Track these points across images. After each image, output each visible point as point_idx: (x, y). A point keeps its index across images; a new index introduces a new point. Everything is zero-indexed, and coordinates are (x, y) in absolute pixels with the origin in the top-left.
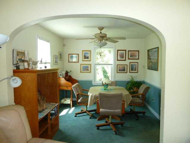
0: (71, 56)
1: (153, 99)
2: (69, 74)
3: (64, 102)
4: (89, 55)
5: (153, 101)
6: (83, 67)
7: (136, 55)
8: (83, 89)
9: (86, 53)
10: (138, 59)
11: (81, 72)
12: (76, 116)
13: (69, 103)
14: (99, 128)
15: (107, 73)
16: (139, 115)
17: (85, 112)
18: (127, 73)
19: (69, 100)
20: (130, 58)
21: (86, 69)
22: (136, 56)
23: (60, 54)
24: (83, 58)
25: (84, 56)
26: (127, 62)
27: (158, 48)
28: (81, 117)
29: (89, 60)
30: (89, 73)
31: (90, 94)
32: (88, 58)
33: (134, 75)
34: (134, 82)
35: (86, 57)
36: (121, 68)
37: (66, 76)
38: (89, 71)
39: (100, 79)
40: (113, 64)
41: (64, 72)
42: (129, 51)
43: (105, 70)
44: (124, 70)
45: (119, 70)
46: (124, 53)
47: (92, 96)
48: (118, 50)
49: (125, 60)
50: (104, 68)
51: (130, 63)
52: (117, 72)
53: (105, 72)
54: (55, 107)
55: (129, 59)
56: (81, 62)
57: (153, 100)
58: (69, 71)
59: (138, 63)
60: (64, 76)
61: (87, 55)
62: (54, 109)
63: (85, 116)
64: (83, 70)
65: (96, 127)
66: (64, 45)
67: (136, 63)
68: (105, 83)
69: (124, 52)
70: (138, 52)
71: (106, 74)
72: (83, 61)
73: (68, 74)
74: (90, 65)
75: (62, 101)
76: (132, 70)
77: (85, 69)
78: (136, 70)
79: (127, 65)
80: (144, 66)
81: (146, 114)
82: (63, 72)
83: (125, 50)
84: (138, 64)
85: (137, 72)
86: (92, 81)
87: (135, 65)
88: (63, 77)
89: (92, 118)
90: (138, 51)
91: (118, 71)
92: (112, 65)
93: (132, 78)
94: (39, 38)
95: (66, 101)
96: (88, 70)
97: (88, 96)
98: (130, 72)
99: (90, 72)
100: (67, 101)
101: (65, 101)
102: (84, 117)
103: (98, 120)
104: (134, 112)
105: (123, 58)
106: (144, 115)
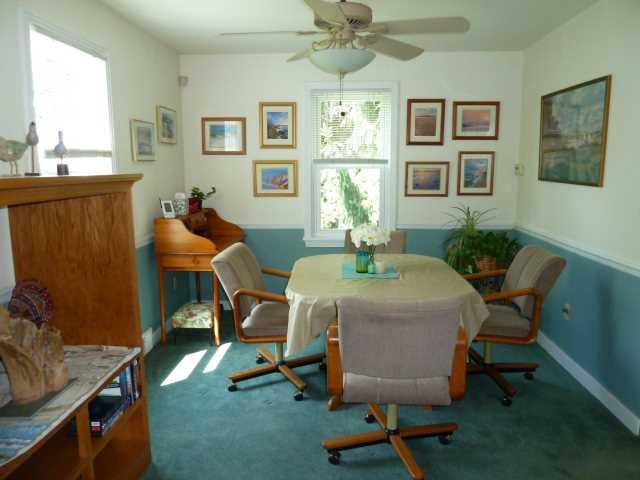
0: (213, 128)
1: (567, 306)
2: (205, 204)
3: (185, 322)
4: (288, 123)
5: (566, 317)
6: (264, 172)
7: (486, 119)
8: (266, 269)
9: (273, 114)
10: (495, 138)
11: (256, 194)
12: (233, 389)
13: (207, 325)
14: (339, 455)
15: (359, 198)
16: (509, 377)
17: (275, 370)
18: (446, 195)
19: (207, 314)
20: (460, 133)
21: (278, 180)
22: (487, 124)
23: (165, 119)
24: (265, 136)
25: (270, 127)
26: (449, 151)
27: (607, 79)
28: (255, 393)
29: (288, 142)
30: (289, 199)
31: (294, 296)
32: (283, 134)
33: (474, 204)
34: (480, 232)
35: (275, 132)
36: (422, 177)
37: (192, 212)
38: (290, 190)
39: (334, 221)
40: (388, 157)
41: (183, 197)
42: (456, 104)
43: (352, 186)
44: (435, 185)
45: (416, 186)
46: (435, 111)
47: (303, 306)
48: (410, 102)
49: (440, 143)
50: (348, 177)
51: (461, 153)
52: (406, 195)
53: (351, 194)
54: (125, 365)
55: (456, 138)
56: (255, 152)
57: (565, 311)
58: (204, 190)
59: (492, 153)
60: (184, 211)
61: (280, 123)
62: (117, 380)
63: (275, 386)
64: (264, 187)
65: (325, 451)
66: (182, 81)
67: (484, 156)
68: (363, 243)
69: (438, 106)
70: (494, 107)
71: (355, 201)
72: (264, 146)
73: (200, 203)
74: (294, 163)
75: (179, 317)
76: (467, 184)
77: (273, 181)
78: (484, 186)
79: (447, 163)
80: (517, 168)
81: (535, 375)
82: (177, 195)
83: (443, 101)
84: (493, 159)
85: (491, 194)
86: (300, 233)
87: (481, 161)
88: (177, 217)
89: (305, 395)
90: (497, 104)
91: (411, 191)
92: (385, 162)
93: (470, 220)
94: (40, 30)
95: (194, 318)
96: (286, 187)
97: (285, 304)
98: (459, 194)
99: (295, 194)
100: (199, 317)
101: (189, 320)
102: (268, 391)
103: (332, 408)
104: (485, 365)
105: (433, 134)
106: (529, 377)
